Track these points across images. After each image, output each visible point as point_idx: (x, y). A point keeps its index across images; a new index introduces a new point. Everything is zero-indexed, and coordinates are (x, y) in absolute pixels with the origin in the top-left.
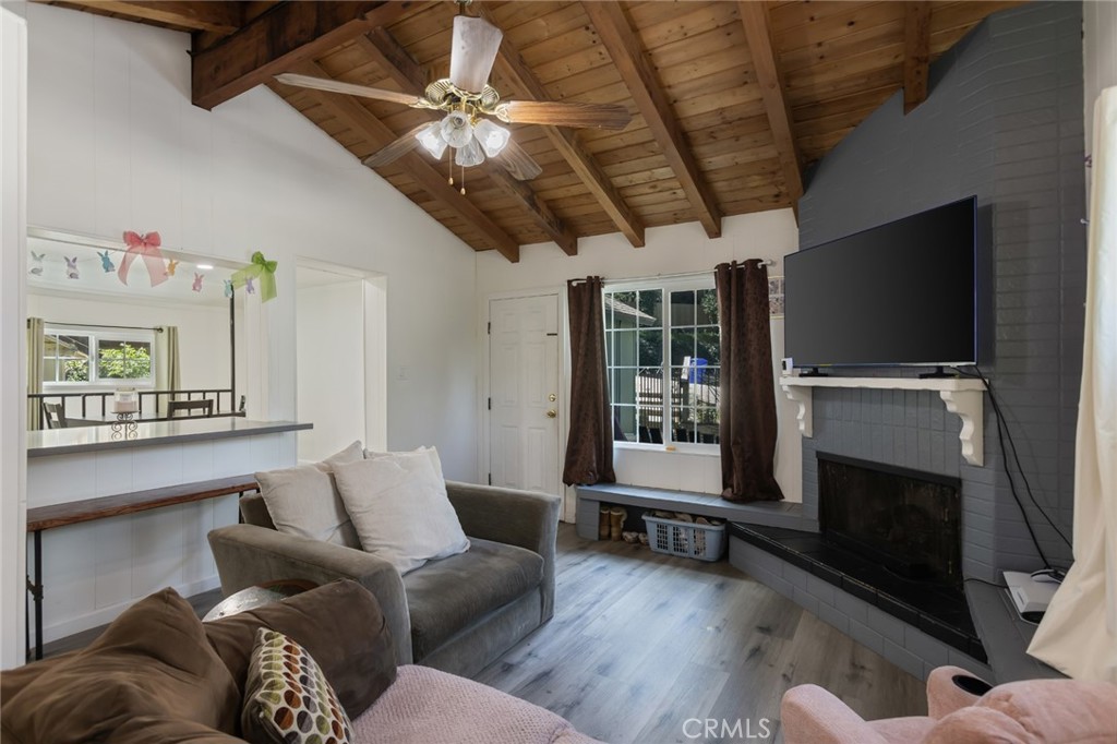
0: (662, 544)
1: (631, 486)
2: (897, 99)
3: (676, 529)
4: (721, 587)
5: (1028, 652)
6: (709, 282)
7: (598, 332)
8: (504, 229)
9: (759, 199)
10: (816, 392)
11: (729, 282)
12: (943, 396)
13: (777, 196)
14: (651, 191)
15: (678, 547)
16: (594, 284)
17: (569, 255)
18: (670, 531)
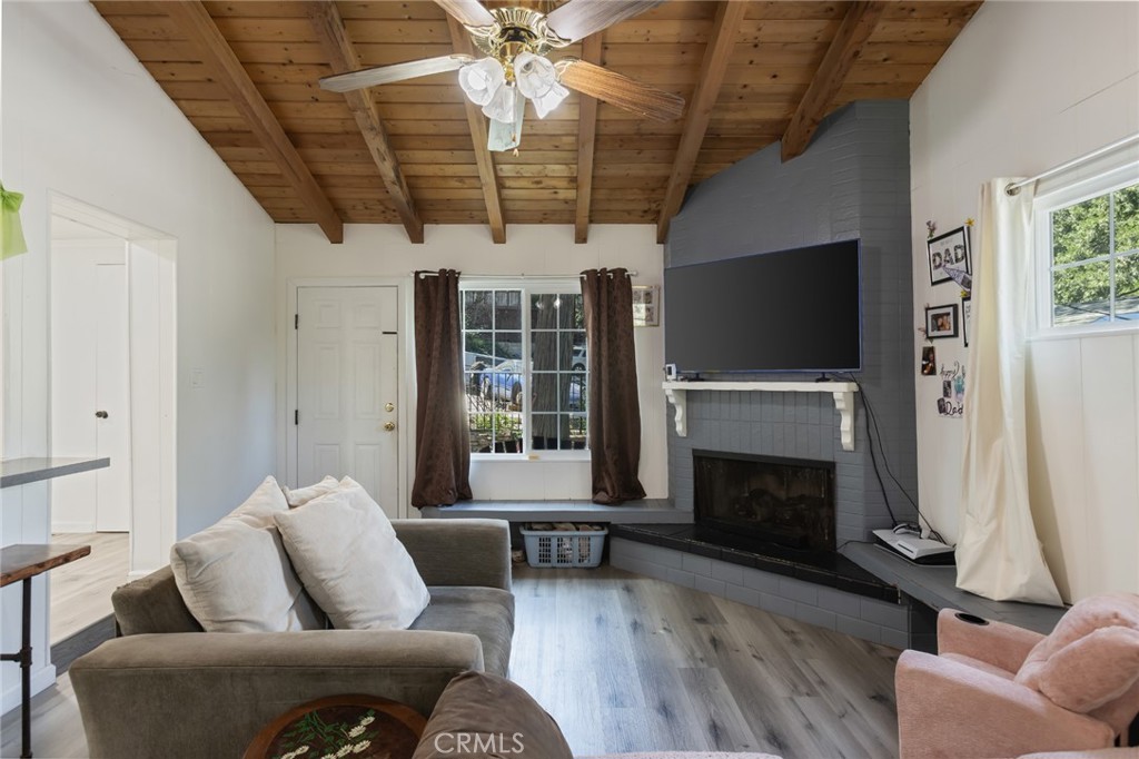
0: (545, 558)
1: (491, 502)
2: (774, 150)
3: (560, 539)
4: (628, 589)
5: (957, 585)
6: (576, 288)
7: (455, 332)
8: (332, 200)
9: (629, 212)
10: (689, 394)
11: (599, 289)
12: (836, 396)
13: (645, 212)
14: (535, 186)
15: (562, 558)
16: (448, 279)
17: (413, 242)
18: (554, 542)
